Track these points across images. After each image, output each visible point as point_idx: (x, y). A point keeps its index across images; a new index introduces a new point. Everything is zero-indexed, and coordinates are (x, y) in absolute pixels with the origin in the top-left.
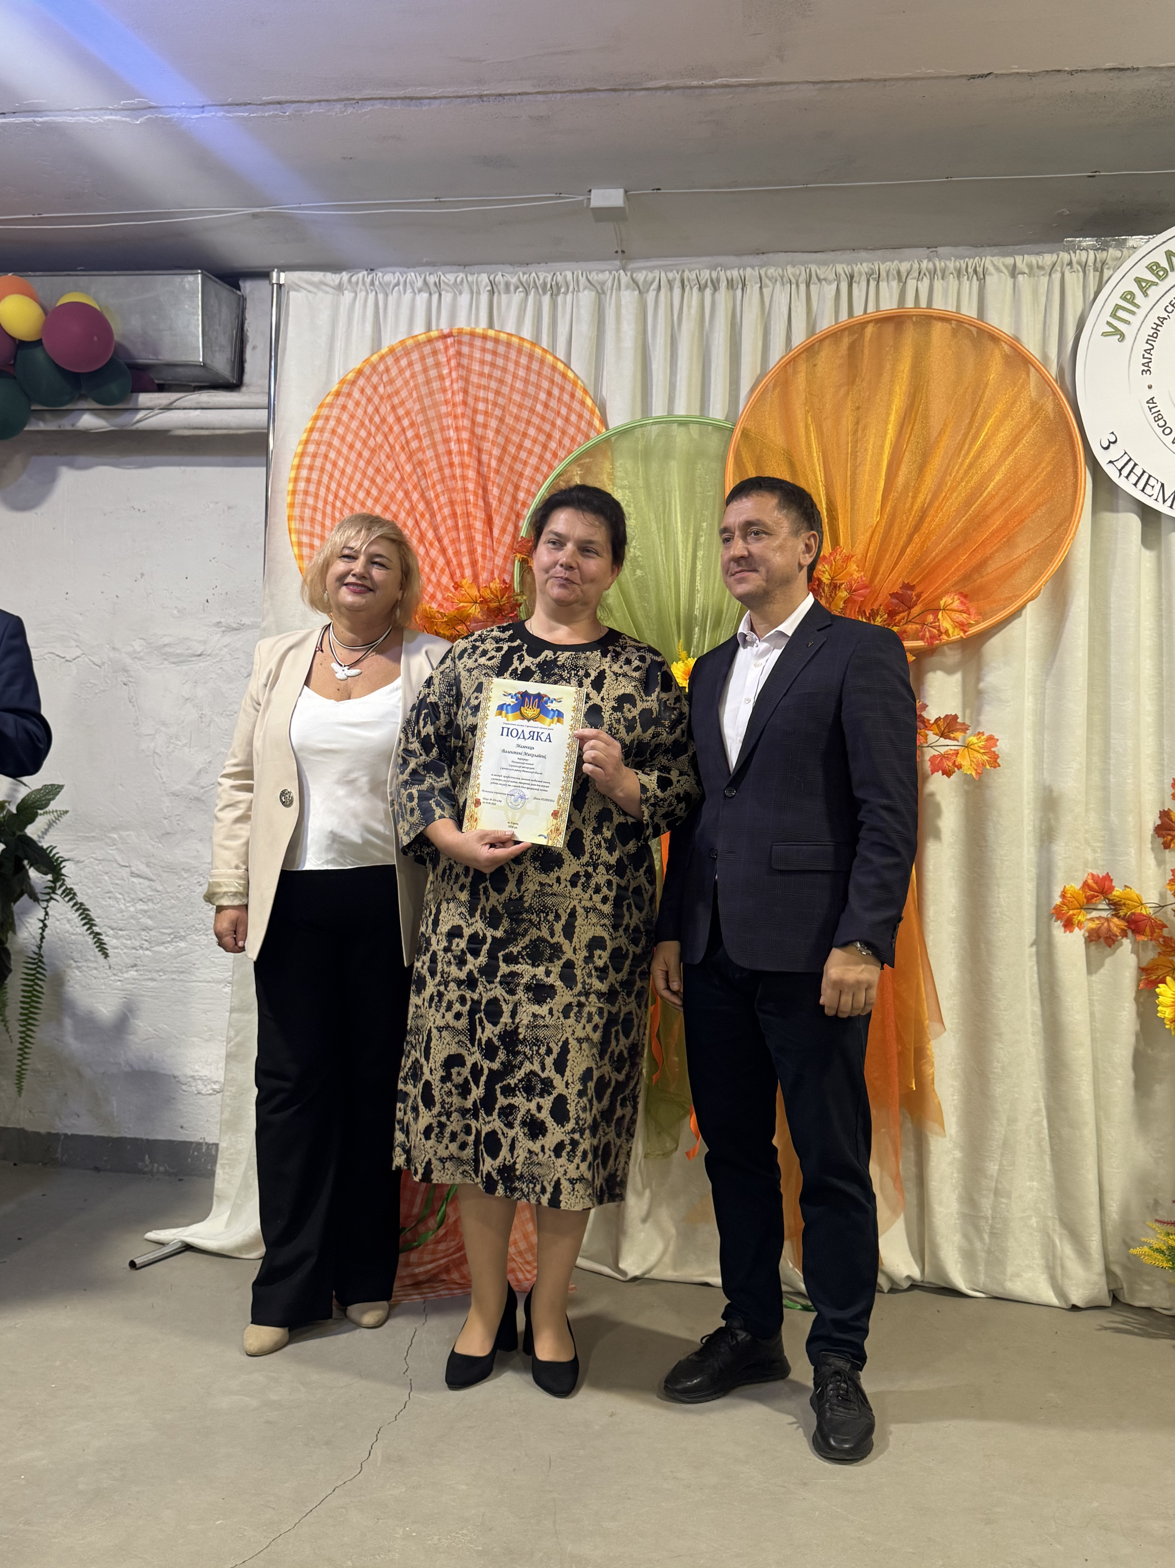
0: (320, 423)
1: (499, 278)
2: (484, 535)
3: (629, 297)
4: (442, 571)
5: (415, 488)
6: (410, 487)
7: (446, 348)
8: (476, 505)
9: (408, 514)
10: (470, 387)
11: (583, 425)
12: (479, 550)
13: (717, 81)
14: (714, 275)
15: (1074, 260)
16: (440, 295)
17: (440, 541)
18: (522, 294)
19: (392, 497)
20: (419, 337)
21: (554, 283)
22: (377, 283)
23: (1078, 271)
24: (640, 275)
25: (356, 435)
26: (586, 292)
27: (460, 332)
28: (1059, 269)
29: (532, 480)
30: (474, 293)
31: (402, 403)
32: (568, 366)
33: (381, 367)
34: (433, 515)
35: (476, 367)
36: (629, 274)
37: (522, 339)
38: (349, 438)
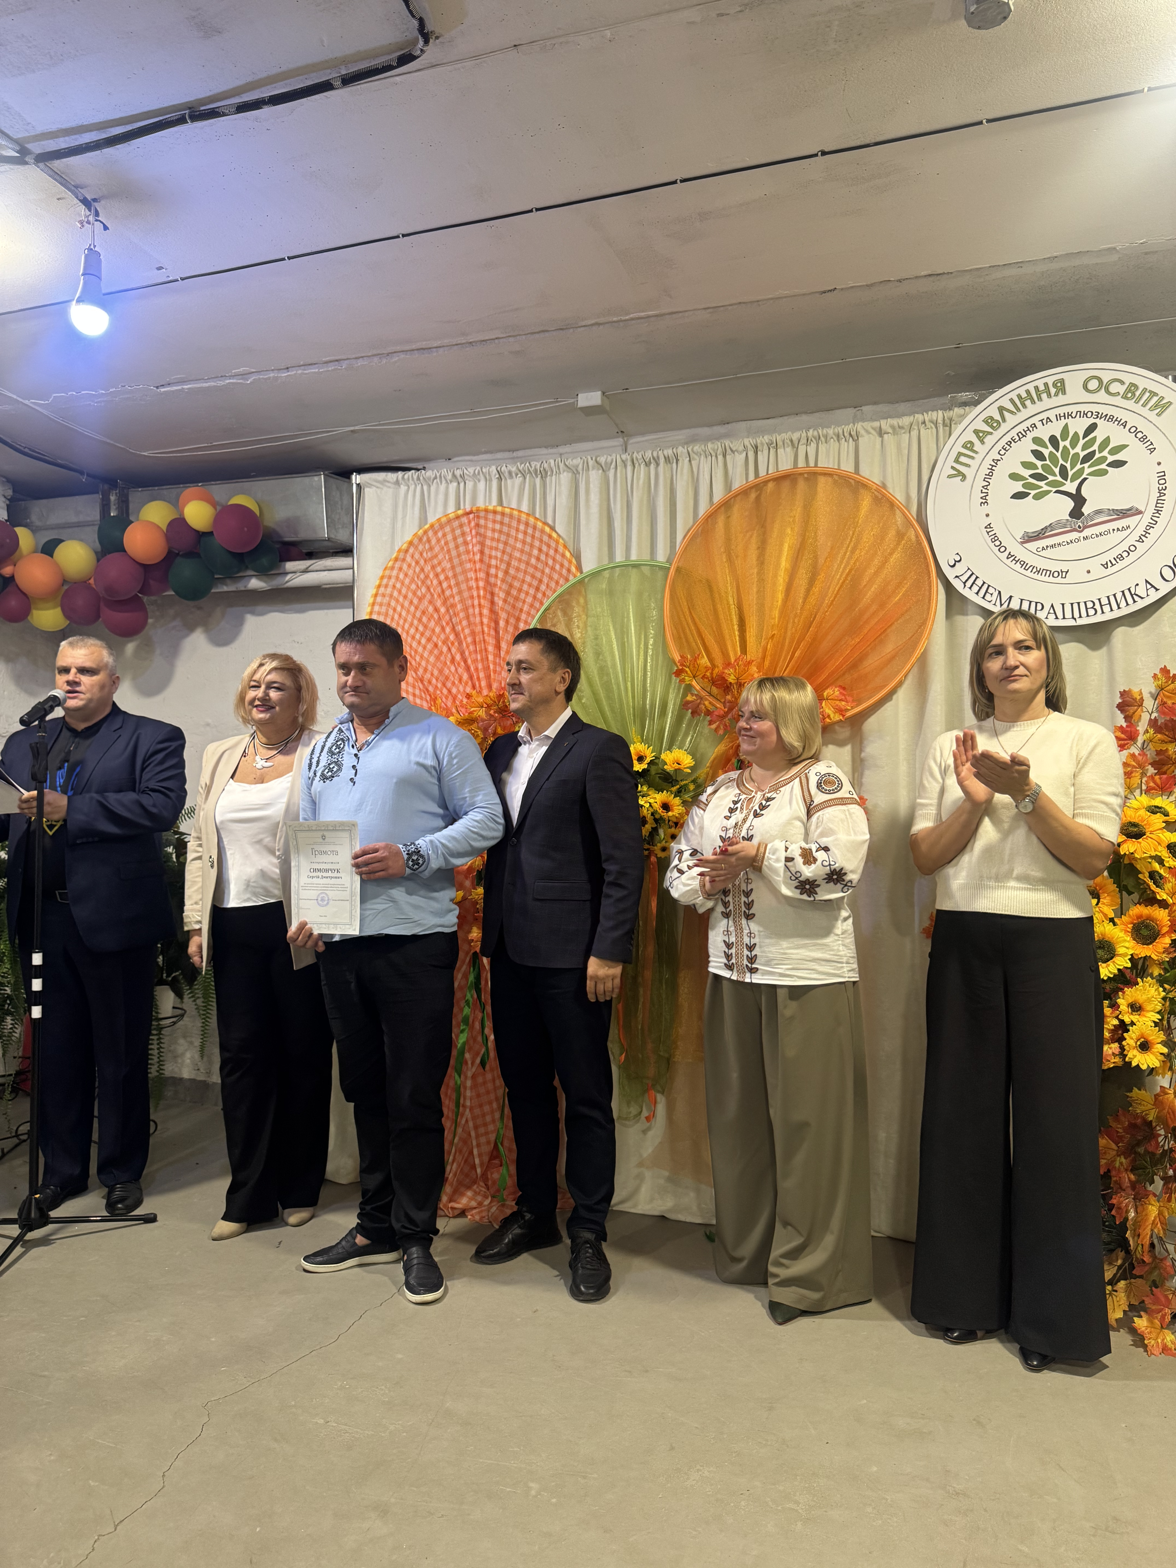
0: (385, 581)
1: (504, 468)
2: (495, 656)
3: (595, 475)
4: (466, 684)
5: (447, 624)
6: (444, 624)
7: (469, 522)
8: (489, 634)
9: (444, 642)
10: (486, 549)
11: (564, 572)
12: (491, 667)
13: (632, 316)
14: (655, 454)
15: (927, 419)
16: (465, 483)
17: (465, 661)
18: (521, 478)
19: (433, 631)
20: (450, 515)
21: (542, 469)
22: (421, 478)
23: (932, 428)
24: (602, 458)
25: (408, 588)
26: (565, 474)
27: (478, 510)
28: (916, 428)
29: (528, 614)
30: (488, 480)
31: (439, 563)
32: (553, 528)
33: (425, 539)
34: (460, 643)
35: (489, 534)
36: (594, 459)
37: (520, 511)
38: (404, 591)
